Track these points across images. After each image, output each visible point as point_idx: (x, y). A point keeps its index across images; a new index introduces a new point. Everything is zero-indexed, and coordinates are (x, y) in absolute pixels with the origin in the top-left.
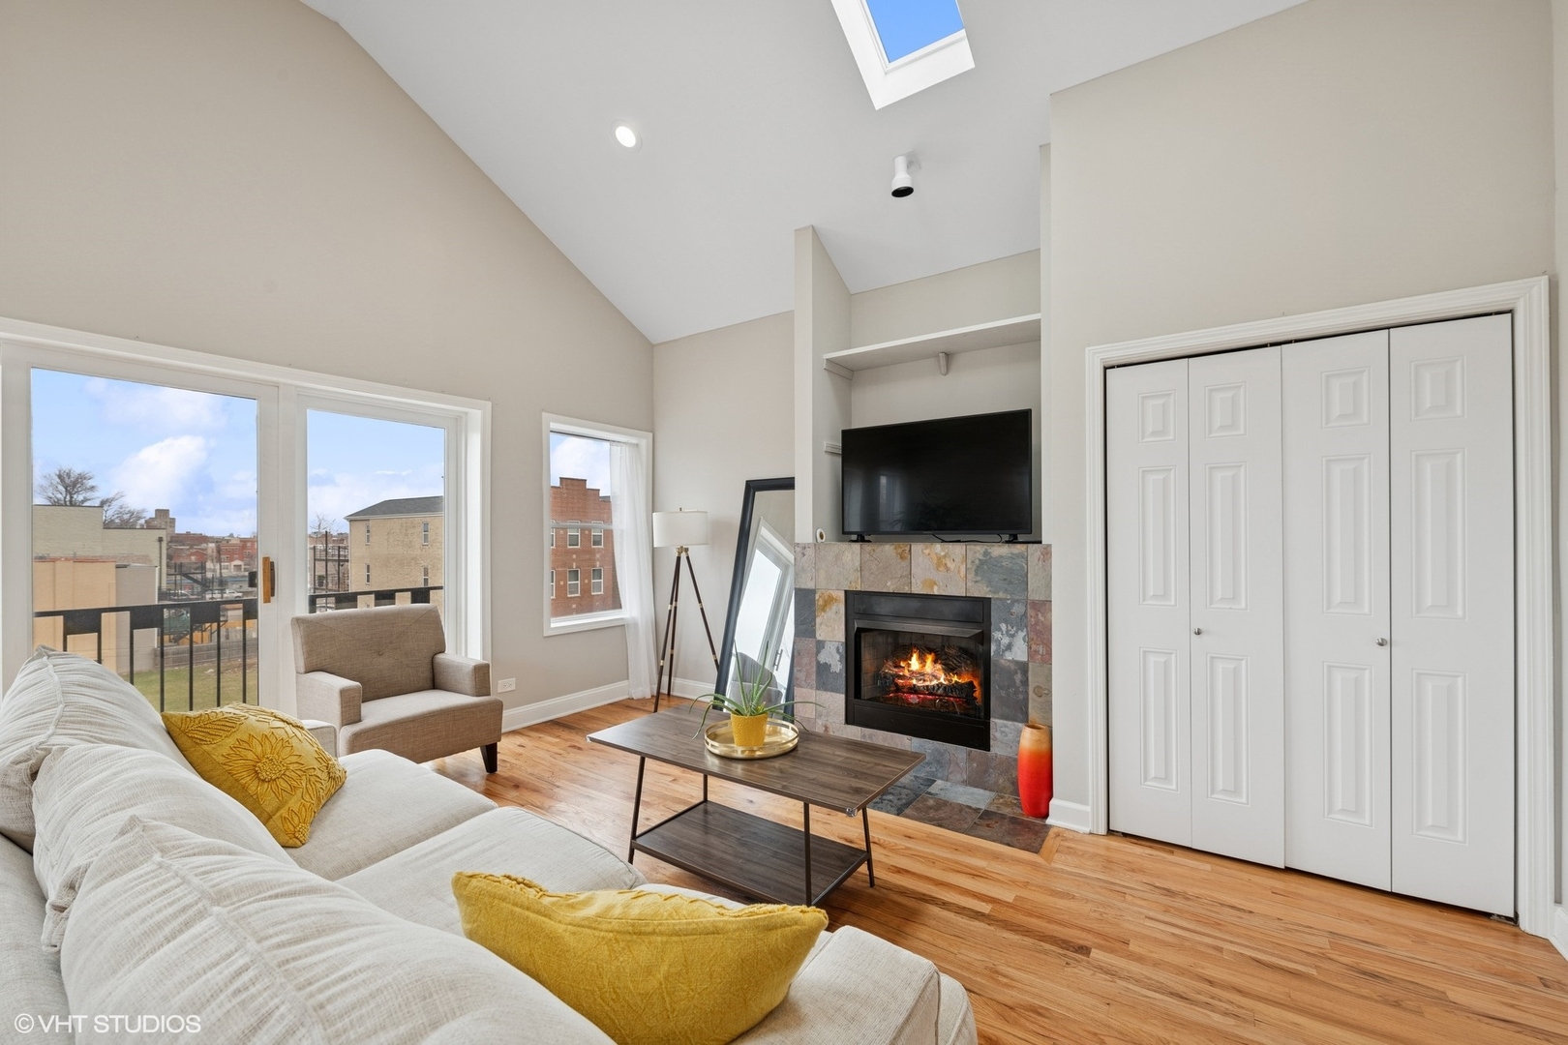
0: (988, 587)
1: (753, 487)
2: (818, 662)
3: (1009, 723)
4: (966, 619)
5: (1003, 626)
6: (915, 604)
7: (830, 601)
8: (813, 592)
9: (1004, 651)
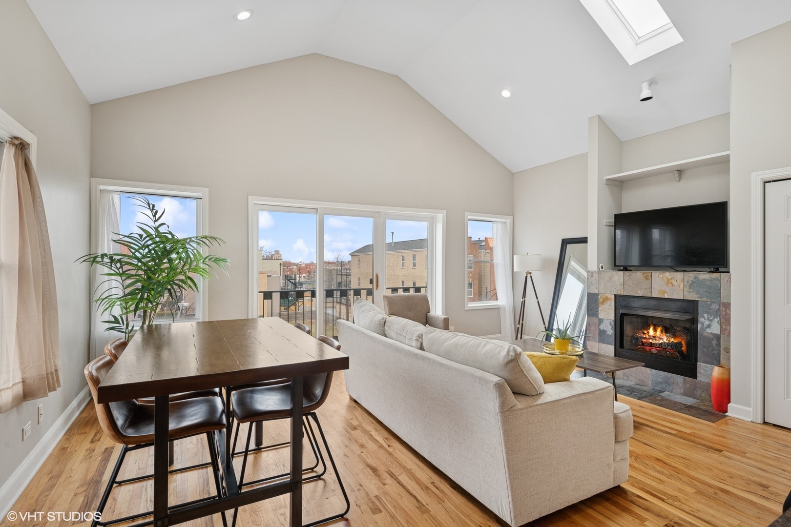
0: (696, 295)
1: (565, 242)
2: (600, 329)
3: (709, 365)
4: (685, 311)
5: (706, 316)
6: (654, 302)
7: (606, 299)
8: (597, 295)
9: (706, 328)
